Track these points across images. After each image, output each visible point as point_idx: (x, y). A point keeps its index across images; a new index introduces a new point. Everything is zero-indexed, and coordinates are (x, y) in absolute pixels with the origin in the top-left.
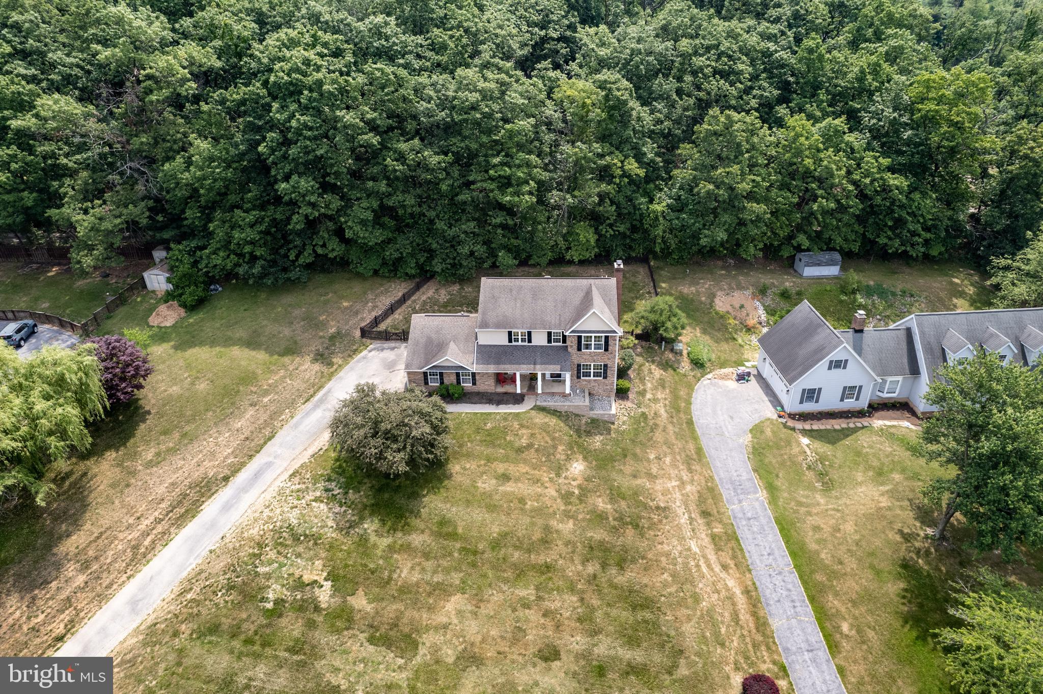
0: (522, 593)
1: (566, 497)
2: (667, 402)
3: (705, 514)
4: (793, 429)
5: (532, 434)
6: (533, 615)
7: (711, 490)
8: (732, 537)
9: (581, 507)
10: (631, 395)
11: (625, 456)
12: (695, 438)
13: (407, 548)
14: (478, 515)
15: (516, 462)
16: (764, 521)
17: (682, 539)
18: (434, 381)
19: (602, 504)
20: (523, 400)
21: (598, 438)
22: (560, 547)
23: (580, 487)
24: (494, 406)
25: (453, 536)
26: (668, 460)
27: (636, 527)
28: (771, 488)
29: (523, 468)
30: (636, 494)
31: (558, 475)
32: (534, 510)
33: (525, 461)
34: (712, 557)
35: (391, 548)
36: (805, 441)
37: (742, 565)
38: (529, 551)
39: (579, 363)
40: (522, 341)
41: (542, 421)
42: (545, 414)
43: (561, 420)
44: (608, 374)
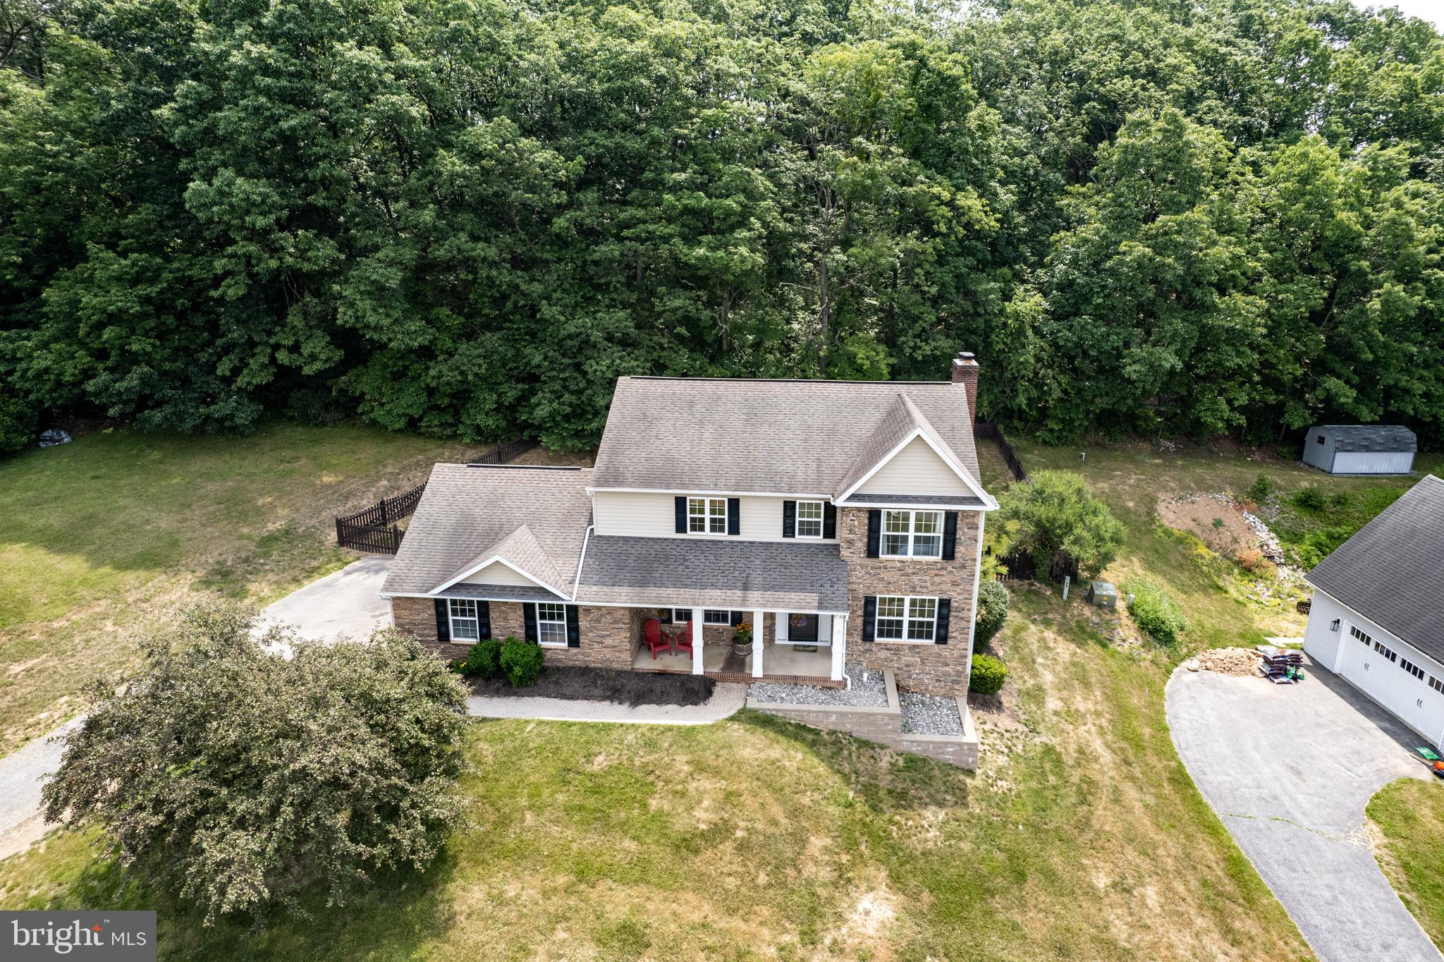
2: (1104, 722)
5: (729, 795)
10: (1007, 697)
11: (1020, 877)
12: (1213, 829)
18: (462, 628)
20: (709, 693)
21: (932, 815)
24: (625, 707)
26: (1152, 895)
39: (869, 593)
40: (713, 529)
41: (763, 755)
42: (772, 735)
43: (818, 754)
44: (950, 629)
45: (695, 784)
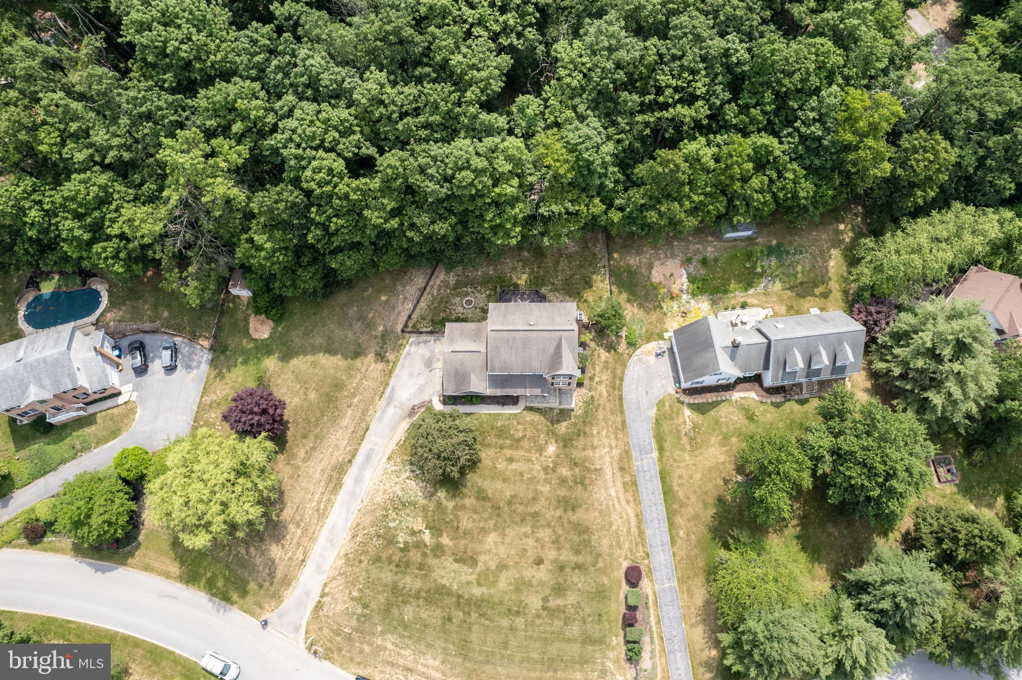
0: (524, 530)
1: (545, 469)
2: (608, 382)
3: (622, 469)
4: (682, 403)
5: (525, 429)
6: (531, 542)
7: (627, 452)
8: (635, 483)
9: (553, 476)
10: (585, 382)
11: (579, 435)
12: (622, 412)
13: (463, 507)
14: (499, 485)
15: (517, 449)
16: (653, 472)
17: (607, 489)
19: (565, 472)
20: (518, 401)
21: (564, 424)
22: (543, 502)
23: (553, 462)
24: (501, 407)
25: (485, 499)
26: (604, 433)
27: (583, 484)
28: (661, 449)
29: (521, 453)
30: (584, 462)
31: (541, 455)
32: (528, 479)
33: (522, 448)
34: (622, 496)
35: (455, 507)
36: (688, 412)
37: (637, 501)
38: (527, 506)
41: (530, 418)
42: (533, 412)
43: (542, 415)
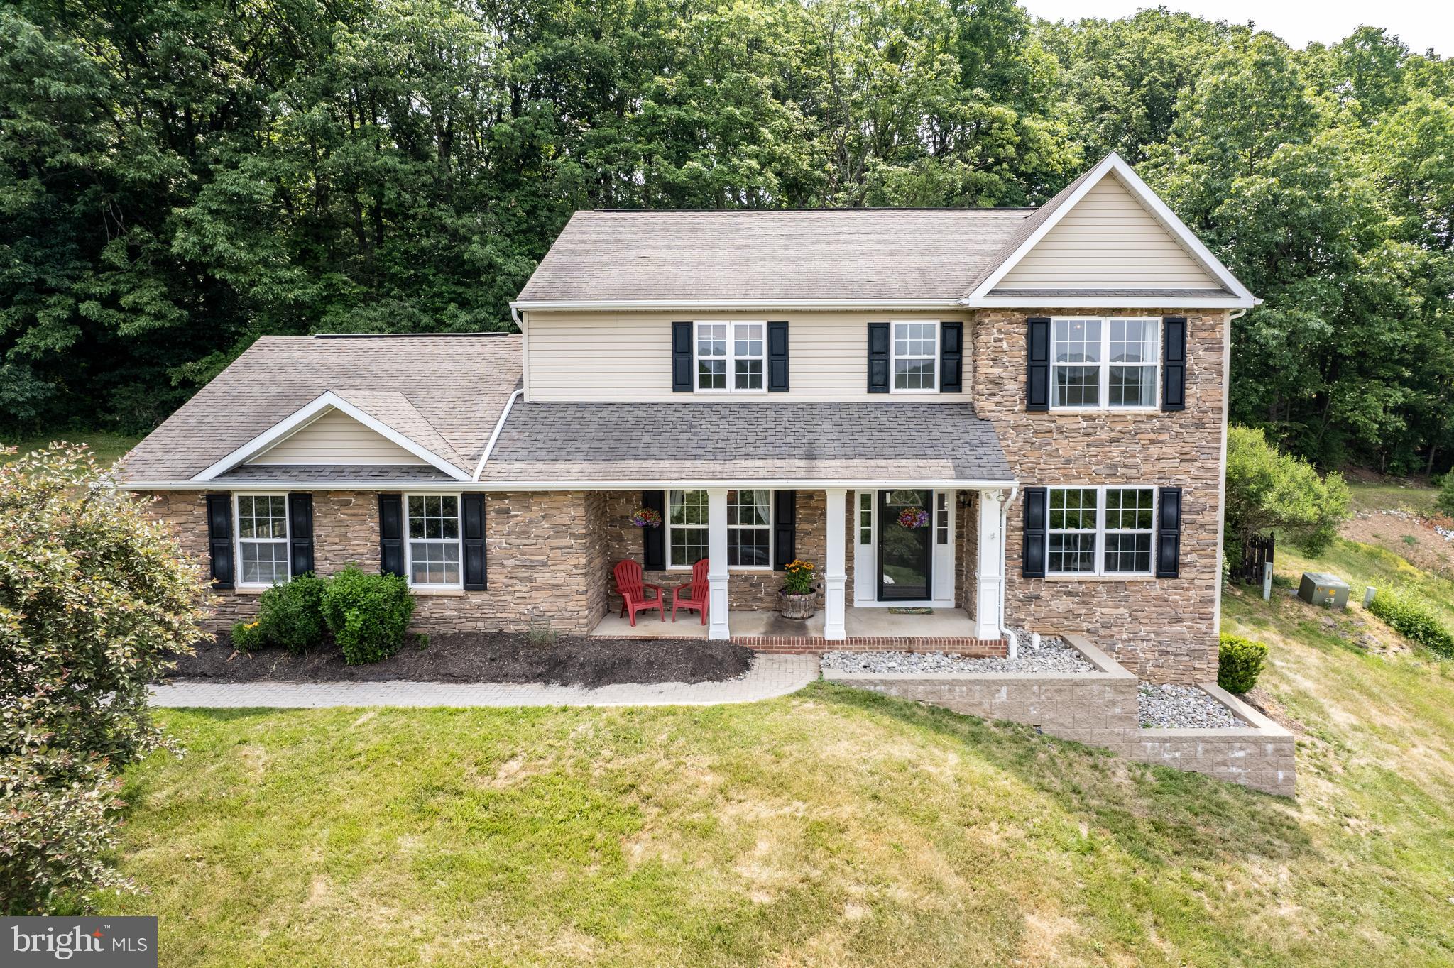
18: (261, 562)
20: (747, 667)
21: (1267, 873)
24: (572, 688)
39: (1033, 481)
40: (741, 383)
41: (877, 755)
42: (886, 720)
43: (990, 758)
44: (1183, 549)
45: (732, 810)
